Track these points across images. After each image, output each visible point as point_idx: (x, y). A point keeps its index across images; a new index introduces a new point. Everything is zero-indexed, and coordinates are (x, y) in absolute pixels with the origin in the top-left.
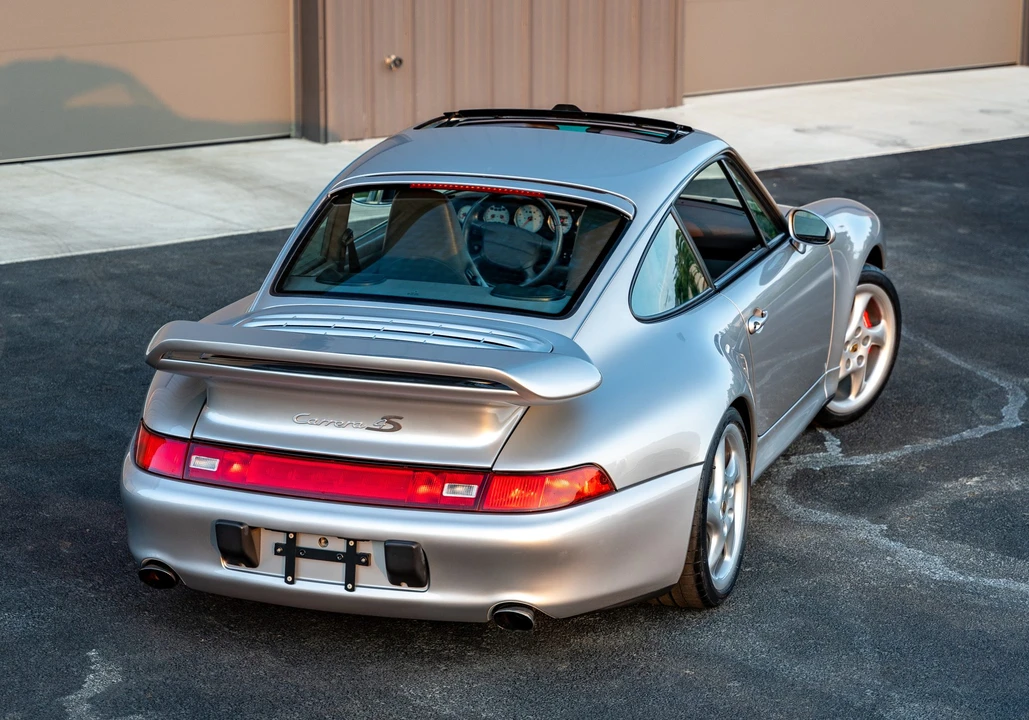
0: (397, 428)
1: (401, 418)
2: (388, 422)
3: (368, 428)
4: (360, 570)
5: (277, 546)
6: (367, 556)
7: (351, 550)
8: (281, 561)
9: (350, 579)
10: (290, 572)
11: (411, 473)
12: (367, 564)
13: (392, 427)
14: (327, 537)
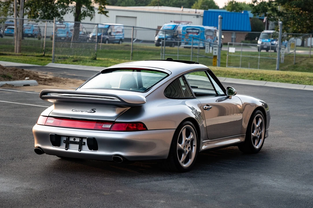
0: (95, 112)
1: (96, 109)
3: (88, 112)
5: (64, 140)
7: (80, 141)
8: (65, 144)
9: (80, 148)
10: (66, 147)
11: (96, 122)
12: (84, 145)
13: (93, 112)
14: (76, 138)
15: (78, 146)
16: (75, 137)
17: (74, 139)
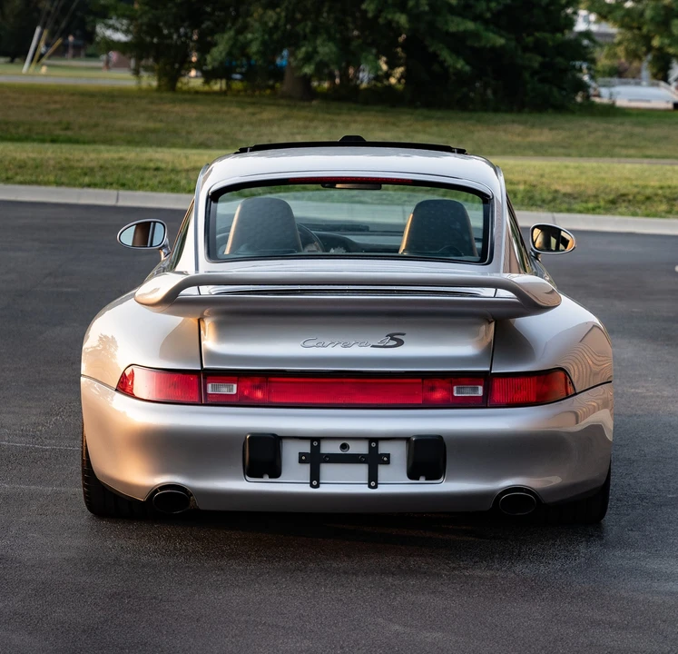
0: (400, 343)
1: (403, 334)
2: (392, 339)
3: (373, 346)
4: (382, 470)
5: (301, 454)
6: (388, 456)
7: (373, 450)
8: (306, 468)
9: (373, 478)
10: (315, 478)
11: (420, 380)
12: (388, 462)
13: (395, 343)
14: (348, 442)
15: (363, 470)
16: (345, 439)
17: (344, 447)
